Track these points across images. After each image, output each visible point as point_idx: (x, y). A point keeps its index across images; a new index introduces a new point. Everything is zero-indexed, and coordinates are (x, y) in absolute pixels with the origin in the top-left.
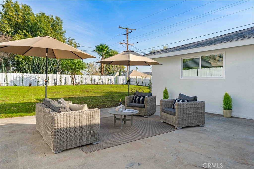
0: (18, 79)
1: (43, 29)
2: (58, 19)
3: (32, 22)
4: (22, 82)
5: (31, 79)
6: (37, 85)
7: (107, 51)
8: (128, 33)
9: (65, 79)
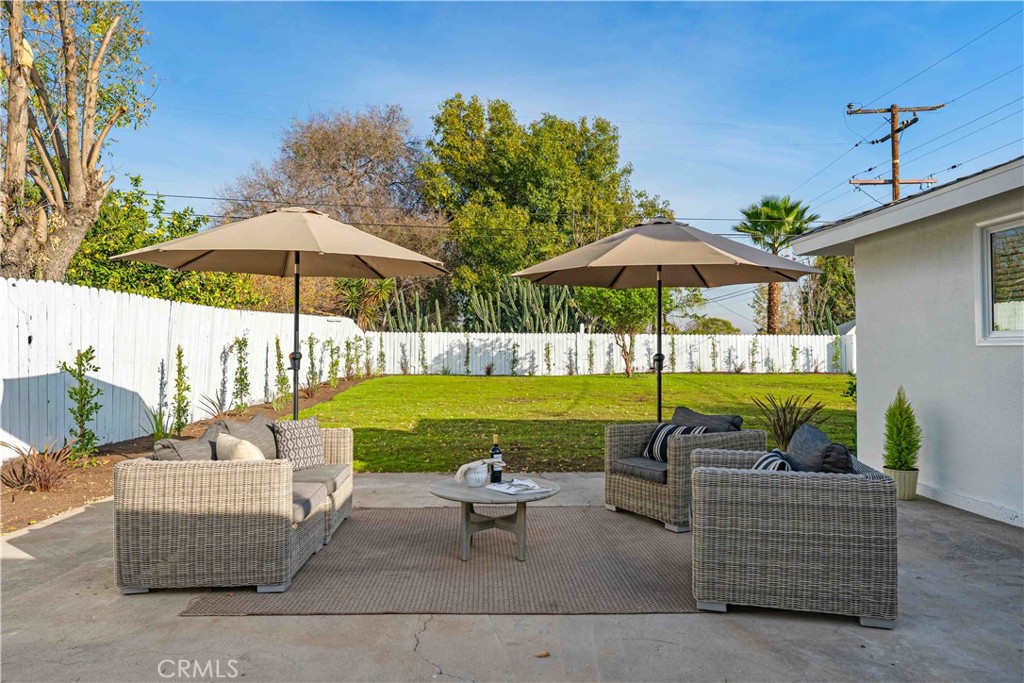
0: (457, 350)
1: (546, 175)
2: (602, 127)
3: (512, 155)
4: (467, 362)
5: (495, 353)
6: (509, 372)
7: (797, 225)
8: (899, 130)
9: (607, 350)
